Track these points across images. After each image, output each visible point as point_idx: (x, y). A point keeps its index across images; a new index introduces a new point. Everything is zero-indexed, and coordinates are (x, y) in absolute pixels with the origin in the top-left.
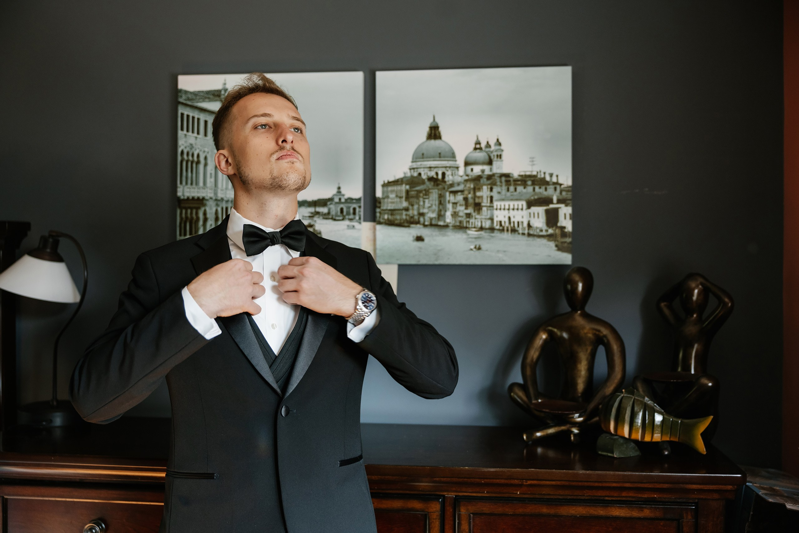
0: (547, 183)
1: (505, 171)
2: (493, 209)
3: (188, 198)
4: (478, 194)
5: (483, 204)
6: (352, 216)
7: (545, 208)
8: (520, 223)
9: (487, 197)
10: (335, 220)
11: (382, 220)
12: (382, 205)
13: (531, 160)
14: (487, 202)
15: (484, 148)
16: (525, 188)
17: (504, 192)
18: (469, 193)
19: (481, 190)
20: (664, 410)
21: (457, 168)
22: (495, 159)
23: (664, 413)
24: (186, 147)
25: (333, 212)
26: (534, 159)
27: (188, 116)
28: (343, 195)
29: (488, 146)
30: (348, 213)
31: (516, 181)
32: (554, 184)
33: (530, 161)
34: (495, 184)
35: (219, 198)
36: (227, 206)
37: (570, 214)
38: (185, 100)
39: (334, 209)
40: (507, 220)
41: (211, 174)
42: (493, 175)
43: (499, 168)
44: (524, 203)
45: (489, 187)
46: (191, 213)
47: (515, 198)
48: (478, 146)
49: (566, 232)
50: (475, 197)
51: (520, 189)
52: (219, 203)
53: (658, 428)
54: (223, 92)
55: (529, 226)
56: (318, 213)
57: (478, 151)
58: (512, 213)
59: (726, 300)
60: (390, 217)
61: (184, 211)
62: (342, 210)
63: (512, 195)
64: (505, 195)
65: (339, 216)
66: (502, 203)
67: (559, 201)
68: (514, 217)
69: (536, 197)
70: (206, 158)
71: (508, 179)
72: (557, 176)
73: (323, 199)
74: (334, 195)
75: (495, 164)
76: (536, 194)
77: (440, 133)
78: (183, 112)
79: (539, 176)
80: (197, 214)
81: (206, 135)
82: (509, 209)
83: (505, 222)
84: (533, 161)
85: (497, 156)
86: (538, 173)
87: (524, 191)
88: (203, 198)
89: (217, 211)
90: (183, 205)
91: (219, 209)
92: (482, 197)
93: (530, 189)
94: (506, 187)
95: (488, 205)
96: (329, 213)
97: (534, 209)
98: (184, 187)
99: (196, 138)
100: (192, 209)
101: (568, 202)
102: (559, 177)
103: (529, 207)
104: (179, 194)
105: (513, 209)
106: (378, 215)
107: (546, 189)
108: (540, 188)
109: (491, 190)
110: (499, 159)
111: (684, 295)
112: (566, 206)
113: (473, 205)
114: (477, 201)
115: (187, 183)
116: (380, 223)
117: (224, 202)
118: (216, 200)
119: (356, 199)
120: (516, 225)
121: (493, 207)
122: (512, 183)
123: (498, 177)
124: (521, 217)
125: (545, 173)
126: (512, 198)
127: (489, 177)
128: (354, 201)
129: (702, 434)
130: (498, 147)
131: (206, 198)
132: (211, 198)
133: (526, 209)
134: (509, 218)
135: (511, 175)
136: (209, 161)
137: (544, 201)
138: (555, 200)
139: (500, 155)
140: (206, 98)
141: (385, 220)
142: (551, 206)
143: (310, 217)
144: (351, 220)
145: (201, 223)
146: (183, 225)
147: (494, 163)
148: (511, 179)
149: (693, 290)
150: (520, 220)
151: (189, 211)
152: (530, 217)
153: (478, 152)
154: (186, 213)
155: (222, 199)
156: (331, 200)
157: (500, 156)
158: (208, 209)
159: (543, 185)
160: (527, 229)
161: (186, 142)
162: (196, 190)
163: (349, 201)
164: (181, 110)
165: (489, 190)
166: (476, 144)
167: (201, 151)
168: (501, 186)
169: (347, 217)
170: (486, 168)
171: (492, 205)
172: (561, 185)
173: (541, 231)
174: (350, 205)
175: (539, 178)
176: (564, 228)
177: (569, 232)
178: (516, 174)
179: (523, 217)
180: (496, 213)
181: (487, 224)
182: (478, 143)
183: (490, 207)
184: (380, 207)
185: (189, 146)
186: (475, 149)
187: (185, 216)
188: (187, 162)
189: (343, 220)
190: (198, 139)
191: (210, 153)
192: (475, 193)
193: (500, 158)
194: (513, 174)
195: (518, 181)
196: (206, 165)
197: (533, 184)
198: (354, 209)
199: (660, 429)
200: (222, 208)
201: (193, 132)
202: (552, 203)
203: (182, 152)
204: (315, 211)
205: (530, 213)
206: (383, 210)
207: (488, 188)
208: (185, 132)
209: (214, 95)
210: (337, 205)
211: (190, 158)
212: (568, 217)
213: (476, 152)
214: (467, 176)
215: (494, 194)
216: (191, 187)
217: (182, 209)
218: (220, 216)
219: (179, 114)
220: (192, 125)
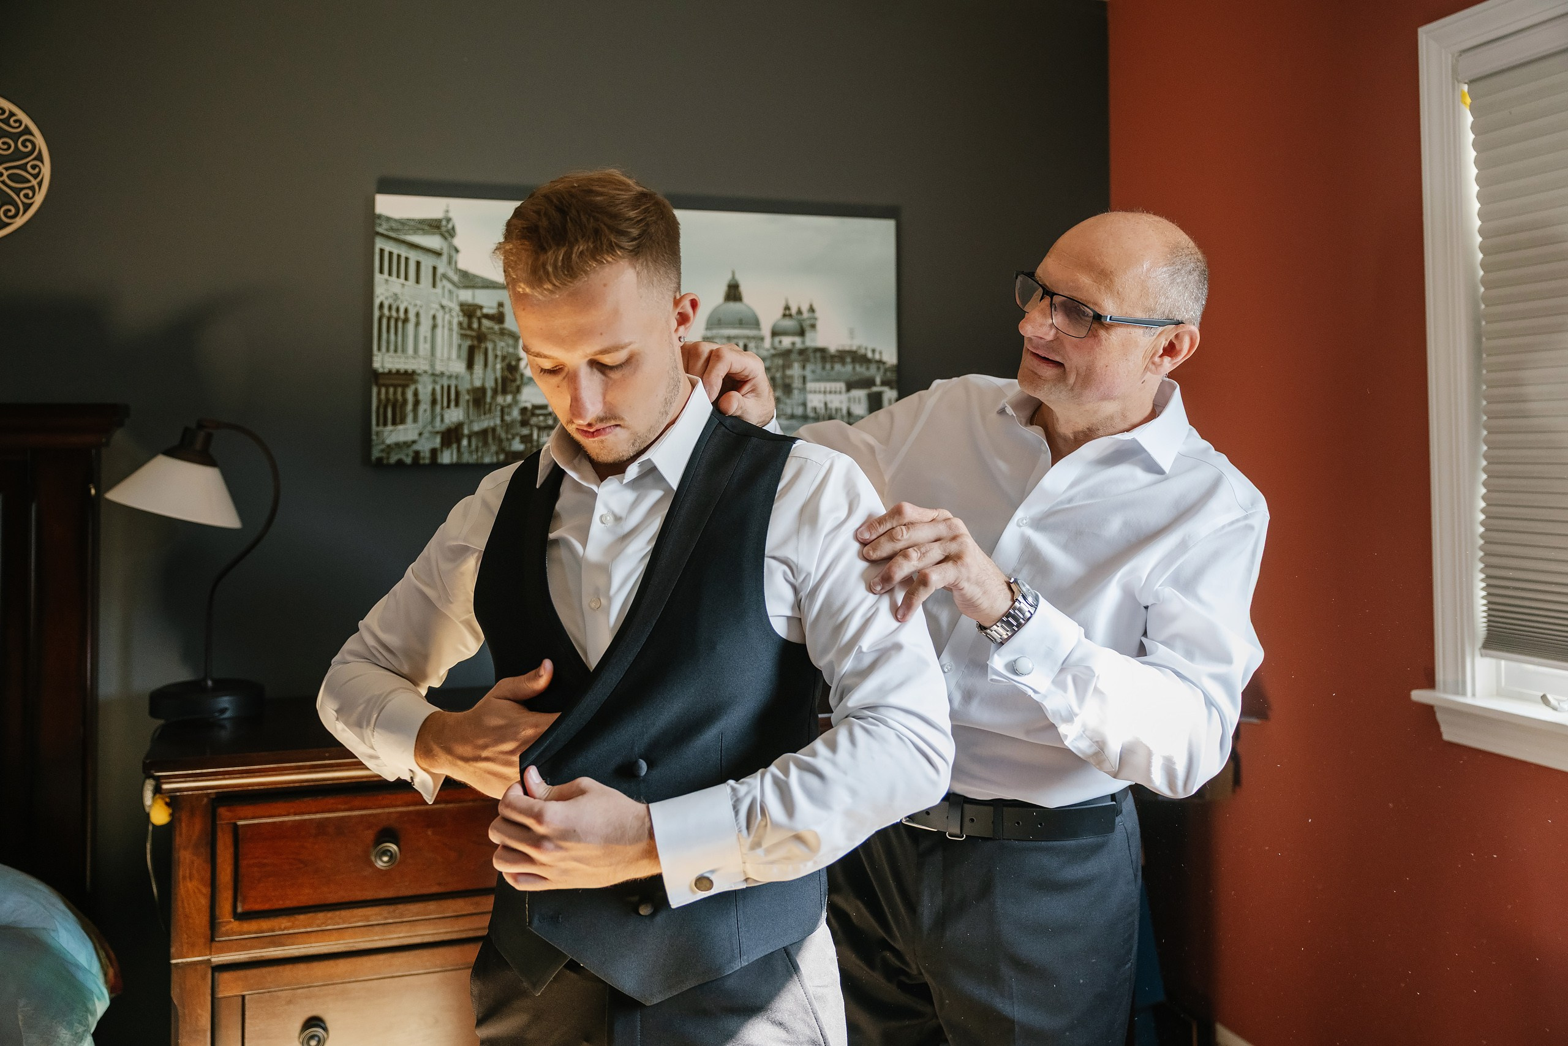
0: (869, 361)
1: (820, 343)
2: (806, 392)
3: (390, 372)
4: (789, 372)
5: (794, 386)
7: (867, 391)
8: (838, 409)
9: (799, 377)
15: (794, 315)
16: (843, 366)
17: (819, 370)
18: (777, 371)
19: (791, 368)
21: (762, 339)
22: (809, 329)
24: (386, 298)
27: (391, 254)
29: (800, 312)
31: (833, 357)
32: (877, 362)
34: (808, 361)
35: (437, 372)
36: (449, 383)
38: (387, 230)
40: (822, 405)
41: (425, 338)
42: (806, 349)
43: (812, 341)
44: (843, 385)
45: (801, 364)
46: (395, 393)
47: (832, 378)
48: (787, 312)
50: (784, 376)
51: (838, 367)
52: (438, 379)
54: (444, 223)
55: (848, 411)
57: (787, 318)
58: (829, 397)
61: (383, 390)
63: (828, 375)
64: (820, 375)
66: (817, 385)
67: (883, 383)
68: (831, 402)
69: (857, 378)
70: (418, 315)
71: (824, 354)
72: (880, 353)
75: (809, 335)
76: (856, 374)
77: (740, 294)
78: (383, 247)
79: (859, 352)
80: (403, 394)
81: (418, 281)
82: (825, 393)
83: (820, 408)
85: (811, 325)
86: (858, 348)
87: (843, 370)
88: (414, 372)
89: (434, 390)
90: (381, 381)
91: (438, 388)
92: (793, 376)
93: (849, 368)
94: (822, 365)
95: (800, 386)
97: (854, 393)
98: (383, 355)
99: (403, 285)
100: (395, 386)
102: (883, 354)
103: (849, 389)
104: (377, 364)
105: (830, 392)
107: (868, 369)
108: (861, 366)
109: (804, 367)
110: (812, 329)
112: (891, 389)
114: (787, 381)
115: (388, 350)
117: (445, 379)
118: (433, 375)
120: (833, 411)
121: (806, 389)
122: (829, 360)
123: (811, 351)
124: (839, 402)
125: (866, 349)
126: (828, 378)
127: (802, 352)
130: (810, 315)
131: (418, 371)
132: (425, 372)
133: (845, 393)
134: (826, 404)
135: (827, 350)
136: (423, 319)
137: (868, 383)
138: (878, 380)
140: (418, 229)
142: (875, 389)
145: (410, 407)
146: (381, 410)
147: (807, 335)
148: (827, 355)
150: (838, 405)
151: (391, 390)
152: (850, 402)
153: (788, 320)
154: (387, 393)
155: (442, 374)
157: (813, 326)
158: (420, 388)
159: (864, 363)
161: (387, 290)
162: (402, 360)
164: (380, 243)
165: (801, 368)
166: (785, 309)
167: (410, 304)
168: (816, 364)
170: (797, 340)
171: (804, 387)
172: (884, 363)
175: (860, 355)
178: (833, 349)
179: (841, 402)
180: (810, 397)
181: (799, 411)
182: (787, 308)
183: (802, 389)
185: (391, 297)
186: (784, 316)
187: (386, 397)
188: (389, 319)
190: (406, 287)
191: (423, 308)
192: (784, 371)
194: (829, 349)
195: (836, 357)
196: (417, 324)
197: (854, 361)
200: (442, 387)
201: (398, 276)
202: (875, 385)
203: (381, 306)
205: (849, 398)
208: (386, 275)
209: (430, 226)
211: (394, 314)
213: (785, 320)
214: (775, 348)
215: (808, 373)
216: (394, 355)
217: (379, 386)
218: (439, 397)
219: (377, 251)
220: (396, 267)
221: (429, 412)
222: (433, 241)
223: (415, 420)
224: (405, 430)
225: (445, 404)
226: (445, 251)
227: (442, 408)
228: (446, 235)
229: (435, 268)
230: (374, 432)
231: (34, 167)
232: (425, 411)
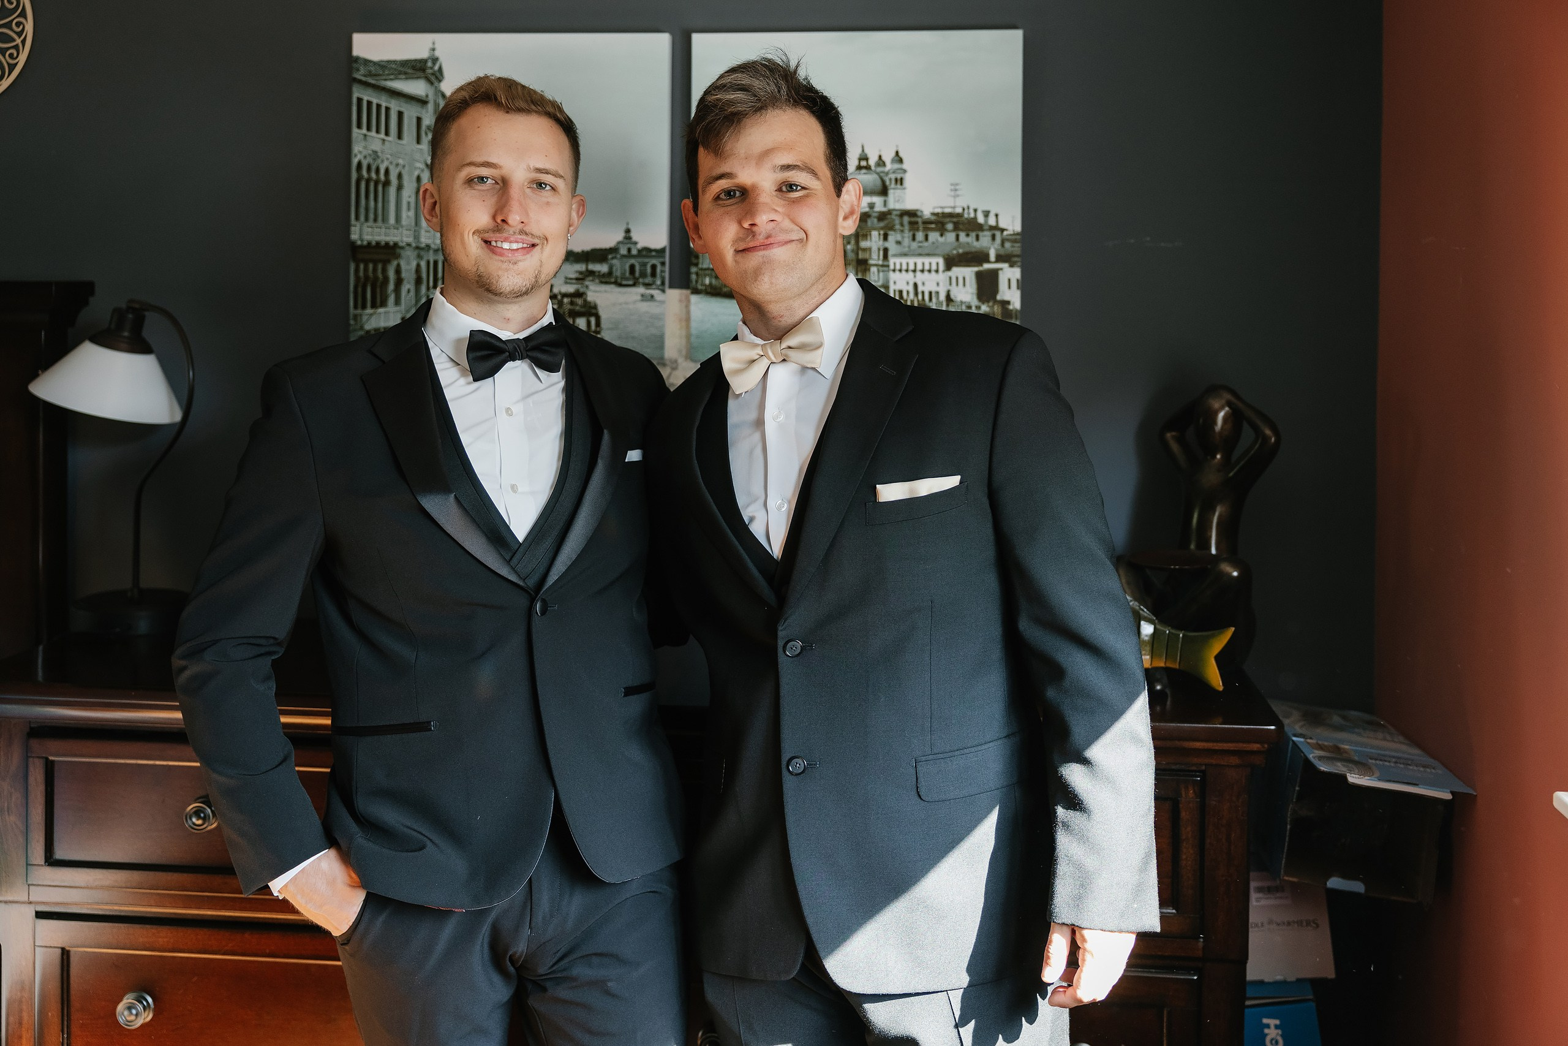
0: (980, 227)
1: (909, 206)
2: (888, 271)
3: (369, 243)
4: (864, 244)
5: (871, 262)
6: (649, 280)
7: (976, 269)
8: (933, 295)
9: (879, 249)
10: (621, 285)
11: (700, 287)
12: (701, 261)
13: (953, 187)
14: (879, 259)
15: (873, 168)
16: (942, 235)
17: (907, 241)
19: (869, 238)
20: (1155, 617)
22: (893, 185)
23: (1156, 621)
24: (365, 157)
25: (617, 273)
26: (957, 187)
27: (369, 103)
28: (636, 243)
29: (881, 163)
30: (643, 275)
31: (927, 222)
32: (992, 228)
33: (952, 190)
34: (892, 228)
35: (423, 245)
36: (436, 258)
37: (1018, 280)
38: (365, 76)
39: (619, 266)
40: (911, 288)
41: (409, 203)
42: (890, 212)
43: (898, 201)
44: (941, 261)
45: (882, 232)
46: (375, 270)
47: (927, 252)
48: (864, 163)
49: (1011, 310)
51: (934, 236)
52: (422, 253)
53: (1146, 646)
54: (429, 64)
55: (949, 299)
56: (591, 273)
57: (864, 171)
58: (920, 277)
59: (1268, 432)
60: (714, 281)
61: (362, 266)
62: (632, 267)
63: (920, 247)
64: (909, 247)
65: (627, 279)
66: (904, 260)
67: (1000, 258)
68: (923, 284)
69: (961, 251)
70: (400, 176)
71: (913, 219)
72: (997, 215)
73: (601, 250)
74: (619, 243)
75: (893, 193)
76: (960, 246)
78: (360, 96)
79: (966, 216)
80: (384, 271)
81: (400, 136)
82: (914, 271)
83: (908, 292)
84: (956, 190)
85: (896, 180)
86: (964, 209)
87: (941, 240)
88: (396, 245)
89: (418, 266)
90: (359, 256)
91: (423, 264)
92: (870, 249)
93: (950, 237)
94: (911, 233)
95: (880, 262)
96: (610, 273)
97: (958, 271)
98: (362, 225)
99: (383, 141)
100: (375, 262)
101: (1016, 259)
102: (1000, 217)
103: (949, 265)
104: (354, 237)
105: (922, 271)
106: (694, 277)
107: (977, 238)
108: (968, 235)
109: (886, 237)
110: (899, 186)
111: (1201, 421)
112: (1011, 266)
113: (854, 263)
114: (860, 256)
115: (367, 219)
116: (696, 291)
117: (431, 252)
118: (417, 248)
119: (655, 250)
120: (927, 297)
121: (888, 266)
122: (921, 226)
123: (896, 215)
124: (936, 285)
125: (975, 211)
126: (920, 251)
127: (882, 216)
128: (654, 254)
129: (1217, 658)
130: (897, 166)
131: (401, 244)
132: (409, 245)
133: (944, 271)
134: (916, 285)
135: (919, 214)
136: (405, 181)
137: (975, 258)
138: (992, 257)
139: (901, 179)
140: (401, 73)
141: (705, 285)
142: (986, 266)
143: (577, 279)
144: (647, 285)
145: (391, 286)
146: (360, 290)
147: (891, 192)
148: (920, 220)
149: (1216, 413)
150: (934, 289)
151: (371, 266)
152: (950, 284)
153: (864, 173)
154: (366, 269)
155: (428, 247)
156: (614, 250)
157: (900, 181)
158: (403, 263)
159: (973, 231)
160: (944, 304)
161: (365, 148)
162: (383, 230)
163: (644, 253)
164: (356, 91)
165: (882, 237)
166: (860, 159)
167: (391, 163)
168: (902, 231)
169: (641, 280)
170: (878, 200)
171: (886, 263)
172: (1002, 230)
173: (970, 307)
174: (646, 260)
175: (966, 219)
176: (1008, 303)
177: (1017, 310)
178: (927, 211)
179: (938, 284)
180: (893, 276)
182: (863, 157)
183: (883, 266)
184: (696, 265)
185: (370, 155)
186: (858, 167)
187: (364, 274)
188: (368, 181)
189: (634, 285)
190: (386, 143)
191: (407, 168)
192: (857, 243)
193: (901, 184)
194: (922, 212)
195: (931, 223)
196: (400, 188)
197: (956, 228)
198: (654, 267)
199: (1148, 648)
200: (428, 262)
201: (378, 131)
202: (988, 261)
203: (359, 165)
204: (587, 270)
205: (950, 278)
206: (702, 269)
207: (880, 234)
208: (364, 131)
209: (414, 68)
210: (625, 260)
211: (374, 175)
212: (1014, 284)
213: (860, 174)
215: (891, 244)
216: (374, 225)
217: (358, 263)
218: (424, 275)
219: (355, 101)
220: (376, 119)
221: (412, 293)
222: (417, 87)
223: (397, 302)
224: (385, 313)
225: (431, 284)
226: (431, 98)
227: (428, 289)
228: (433, 78)
229: (419, 120)
230: (351, 316)
231: (18, 24)
232: (409, 291)
